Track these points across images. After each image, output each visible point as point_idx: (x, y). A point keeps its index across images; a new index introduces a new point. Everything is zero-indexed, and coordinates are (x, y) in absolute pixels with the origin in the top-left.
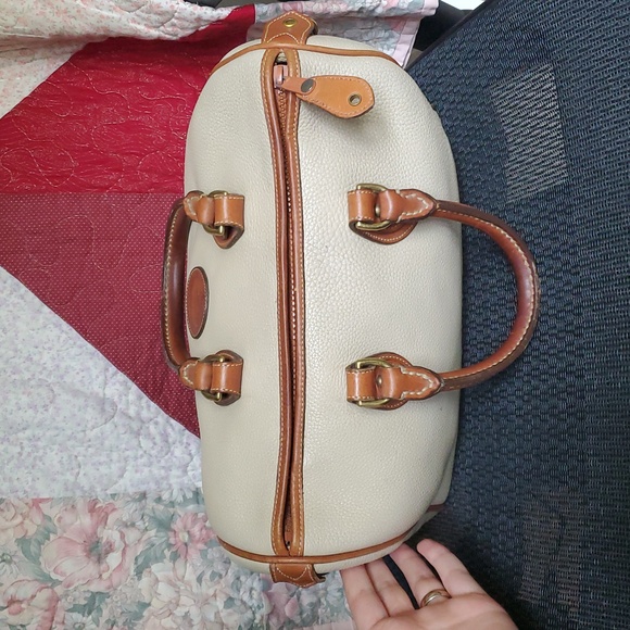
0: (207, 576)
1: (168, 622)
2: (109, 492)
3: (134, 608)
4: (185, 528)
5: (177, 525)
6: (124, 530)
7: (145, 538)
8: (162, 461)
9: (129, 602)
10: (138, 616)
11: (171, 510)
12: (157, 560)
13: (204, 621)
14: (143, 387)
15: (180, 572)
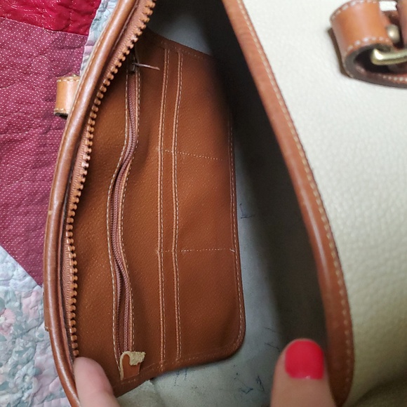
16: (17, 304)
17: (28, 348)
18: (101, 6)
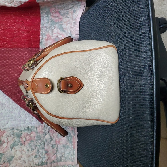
0: (30, 150)
1: (19, 161)
2: (4, 127)
3: (10, 158)
4: (25, 137)
5: (23, 136)
6: (8, 137)
7: (13, 139)
8: (18, 119)
9: (9, 156)
10: (11, 160)
11: (21, 132)
12: (16, 145)
13: (29, 161)
14: (14, 100)
15: (23, 149)
16: (36, 130)
17: (42, 144)
18: (40, 38)
